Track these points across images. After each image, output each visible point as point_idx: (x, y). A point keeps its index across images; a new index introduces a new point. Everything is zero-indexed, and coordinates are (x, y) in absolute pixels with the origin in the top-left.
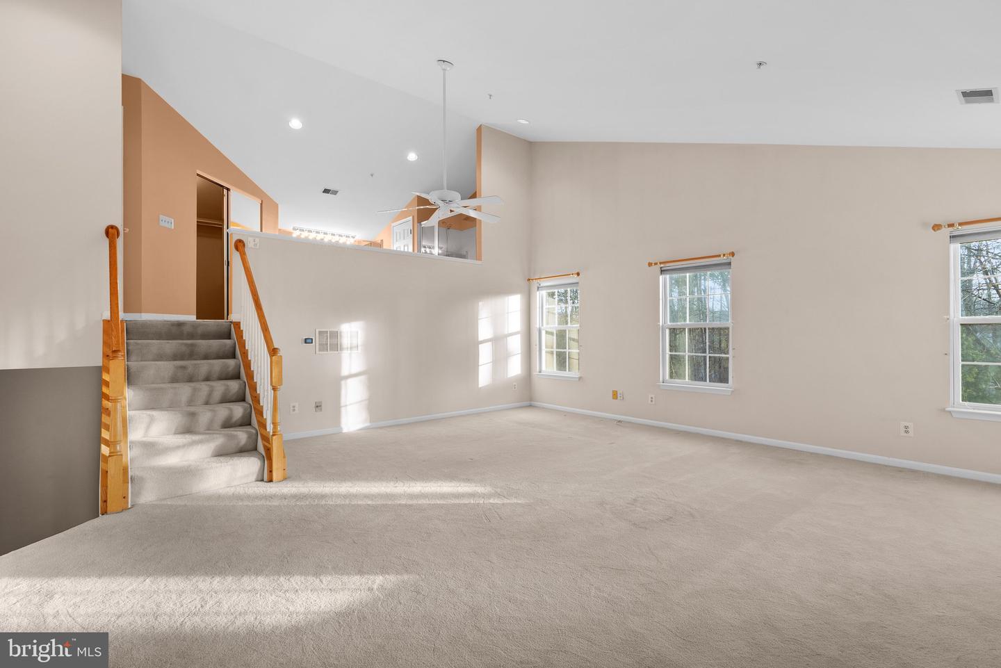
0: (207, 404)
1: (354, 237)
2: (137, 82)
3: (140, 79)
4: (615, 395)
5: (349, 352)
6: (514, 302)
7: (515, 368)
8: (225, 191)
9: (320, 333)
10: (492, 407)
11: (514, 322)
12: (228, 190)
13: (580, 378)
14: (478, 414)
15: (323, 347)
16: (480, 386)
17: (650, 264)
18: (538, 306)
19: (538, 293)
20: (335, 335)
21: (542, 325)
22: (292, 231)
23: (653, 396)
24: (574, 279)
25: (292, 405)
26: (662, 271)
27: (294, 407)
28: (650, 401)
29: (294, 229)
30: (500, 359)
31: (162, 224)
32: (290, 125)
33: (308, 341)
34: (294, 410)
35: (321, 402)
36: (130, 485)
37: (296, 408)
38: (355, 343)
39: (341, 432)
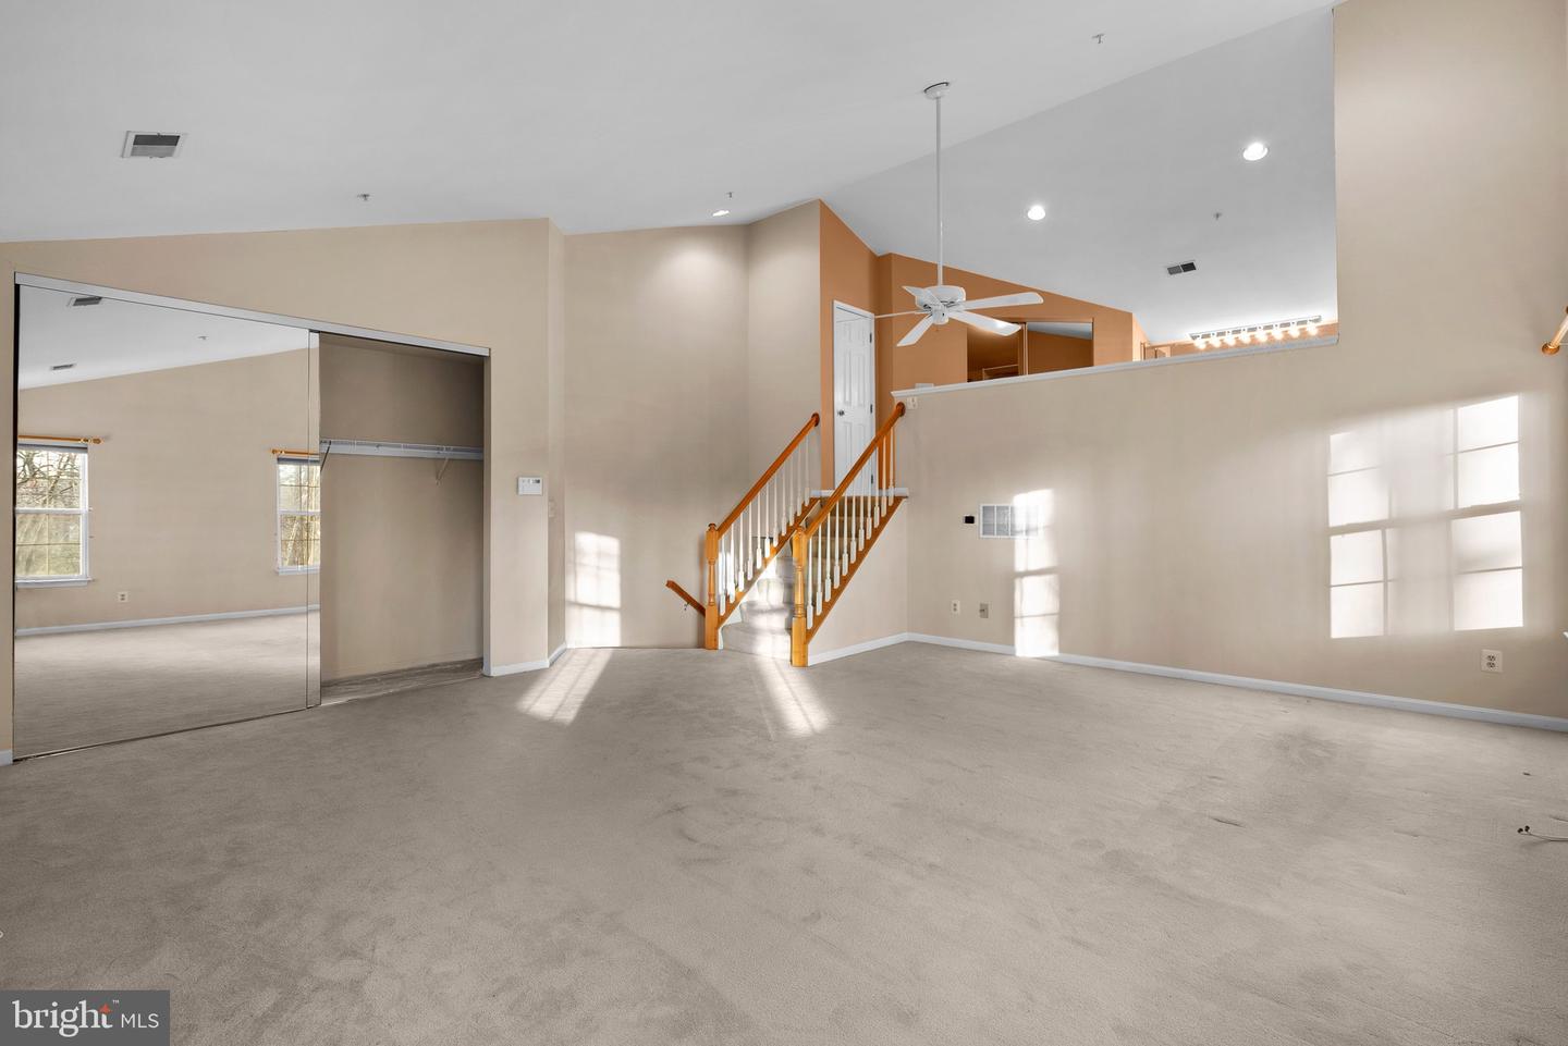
1: (1316, 321)
2: (889, 257)
3: (890, 254)
5: (1024, 537)
6: (1499, 418)
7: (1502, 607)
9: (985, 509)
11: (1499, 477)
16: (1335, 635)
22: (1192, 341)
27: (955, 605)
29: (1194, 338)
32: (1033, 218)
33: (970, 520)
34: (955, 610)
35: (987, 605)
36: (720, 630)
37: (958, 607)
38: (1033, 523)
39: (1013, 655)
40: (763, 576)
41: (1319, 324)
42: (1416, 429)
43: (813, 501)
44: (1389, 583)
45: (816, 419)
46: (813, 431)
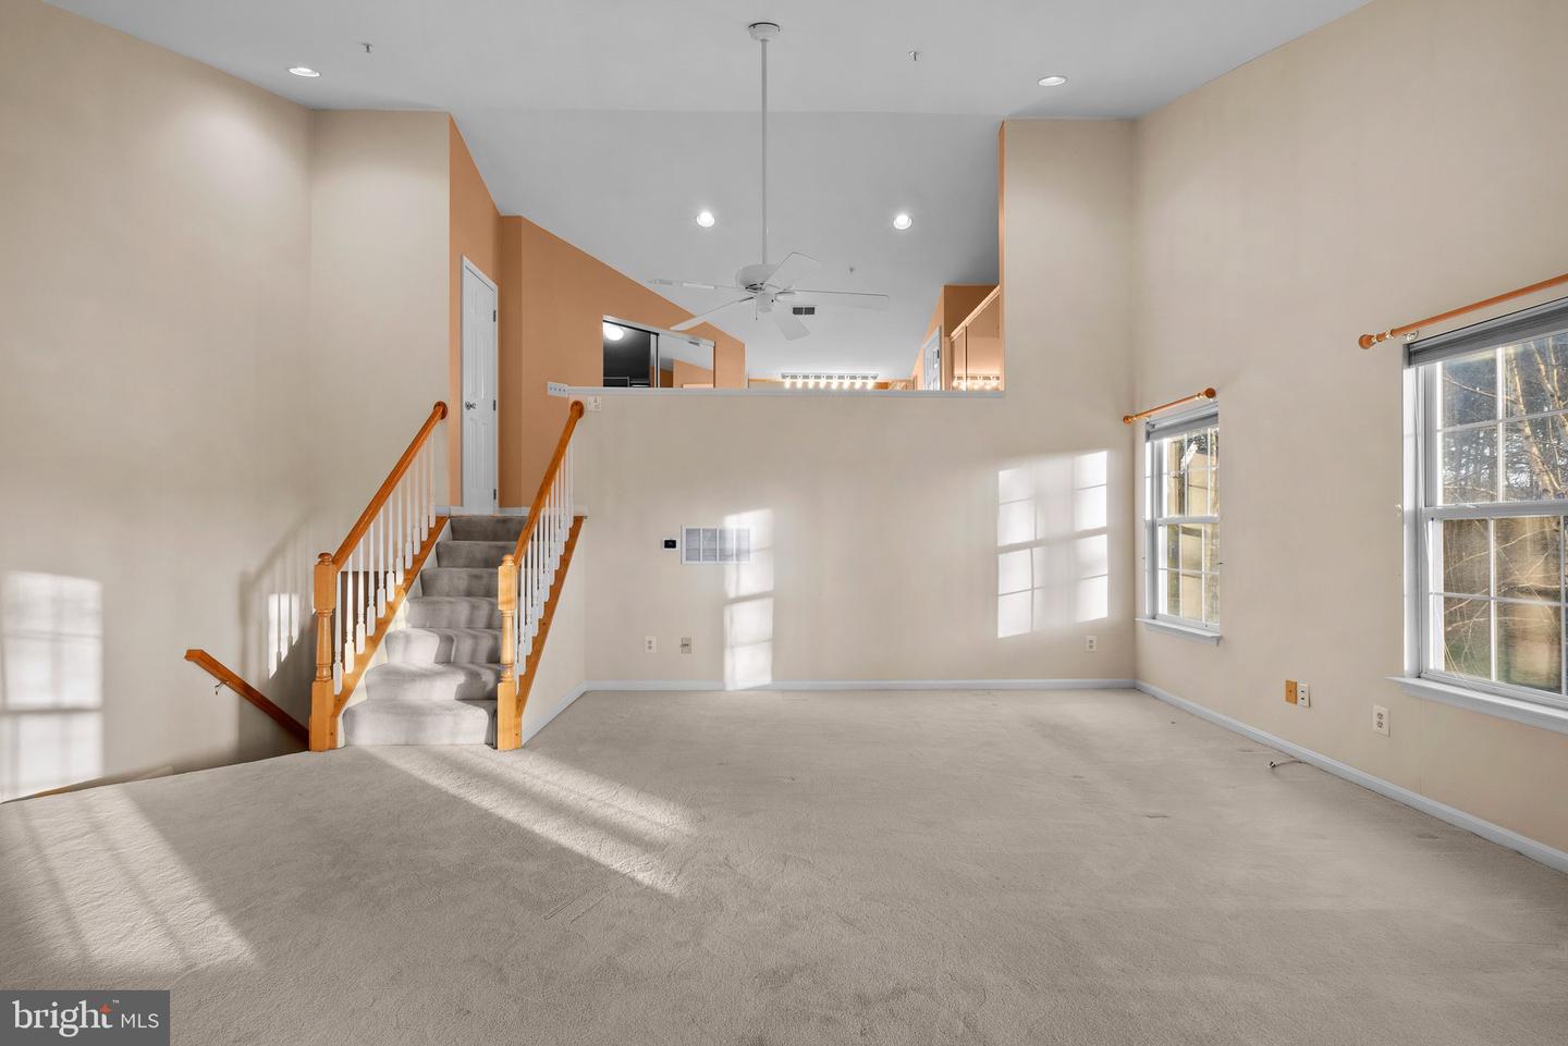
0: (488, 628)
1: (875, 378)
2: (516, 221)
3: (520, 217)
4: (1292, 692)
5: (735, 562)
6: (1096, 466)
7: (1097, 603)
8: (653, 337)
9: (689, 532)
10: (1032, 681)
11: (1096, 510)
12: (657, 334)
13: (1219, 639)
14: (988, 690)
15: (692, 555)
16: (1000, 635)
17: (1365, 341)
18: (1148, 473)
19: (1148, 445)
20: (717, 535)
21: (1160, 515)
22: (781, 380)
23: (1383, 710)
24: (1203, 406)
25: (647, 639)
26: (1413, 355)
27: (650, 642)
28: (1375, 727)
29: (784, 377)
30: (1059, 584)
31: (550, 393)
32: (700, 223)
33: (670, 544)
34: (650, 647)
35: (690, 639)
36: (340, 719)
37: (654, 645)
38: (744, 546)
39: (722, 690)
40: (391, 629)
41: (877, 380)
42: (1052, 470)
43: (440, 520)
44: (1035, 591)
45: (441, 410)
46: (438, 428)
